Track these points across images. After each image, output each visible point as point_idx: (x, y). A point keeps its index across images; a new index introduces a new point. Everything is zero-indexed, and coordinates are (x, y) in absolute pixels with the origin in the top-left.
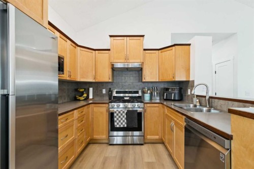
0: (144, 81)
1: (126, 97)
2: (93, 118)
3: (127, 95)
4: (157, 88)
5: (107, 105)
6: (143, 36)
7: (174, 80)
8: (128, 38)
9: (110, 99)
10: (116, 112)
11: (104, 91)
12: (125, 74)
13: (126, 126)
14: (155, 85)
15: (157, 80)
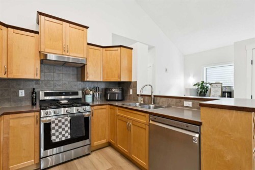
0: (88, 80)
1: (62, 100)
2: (8, 138)
3: (63, 97)
4: (98, 88)
5: (37, 114)
6: (87, 28)
7: (119, 80)
8: (68, 24)
9: (34, 104)
10: (54, 122)
11: (22, 93)
12: (60, 70)
13: (69, 137)
14: (96, 85)
15: (102, 80)
